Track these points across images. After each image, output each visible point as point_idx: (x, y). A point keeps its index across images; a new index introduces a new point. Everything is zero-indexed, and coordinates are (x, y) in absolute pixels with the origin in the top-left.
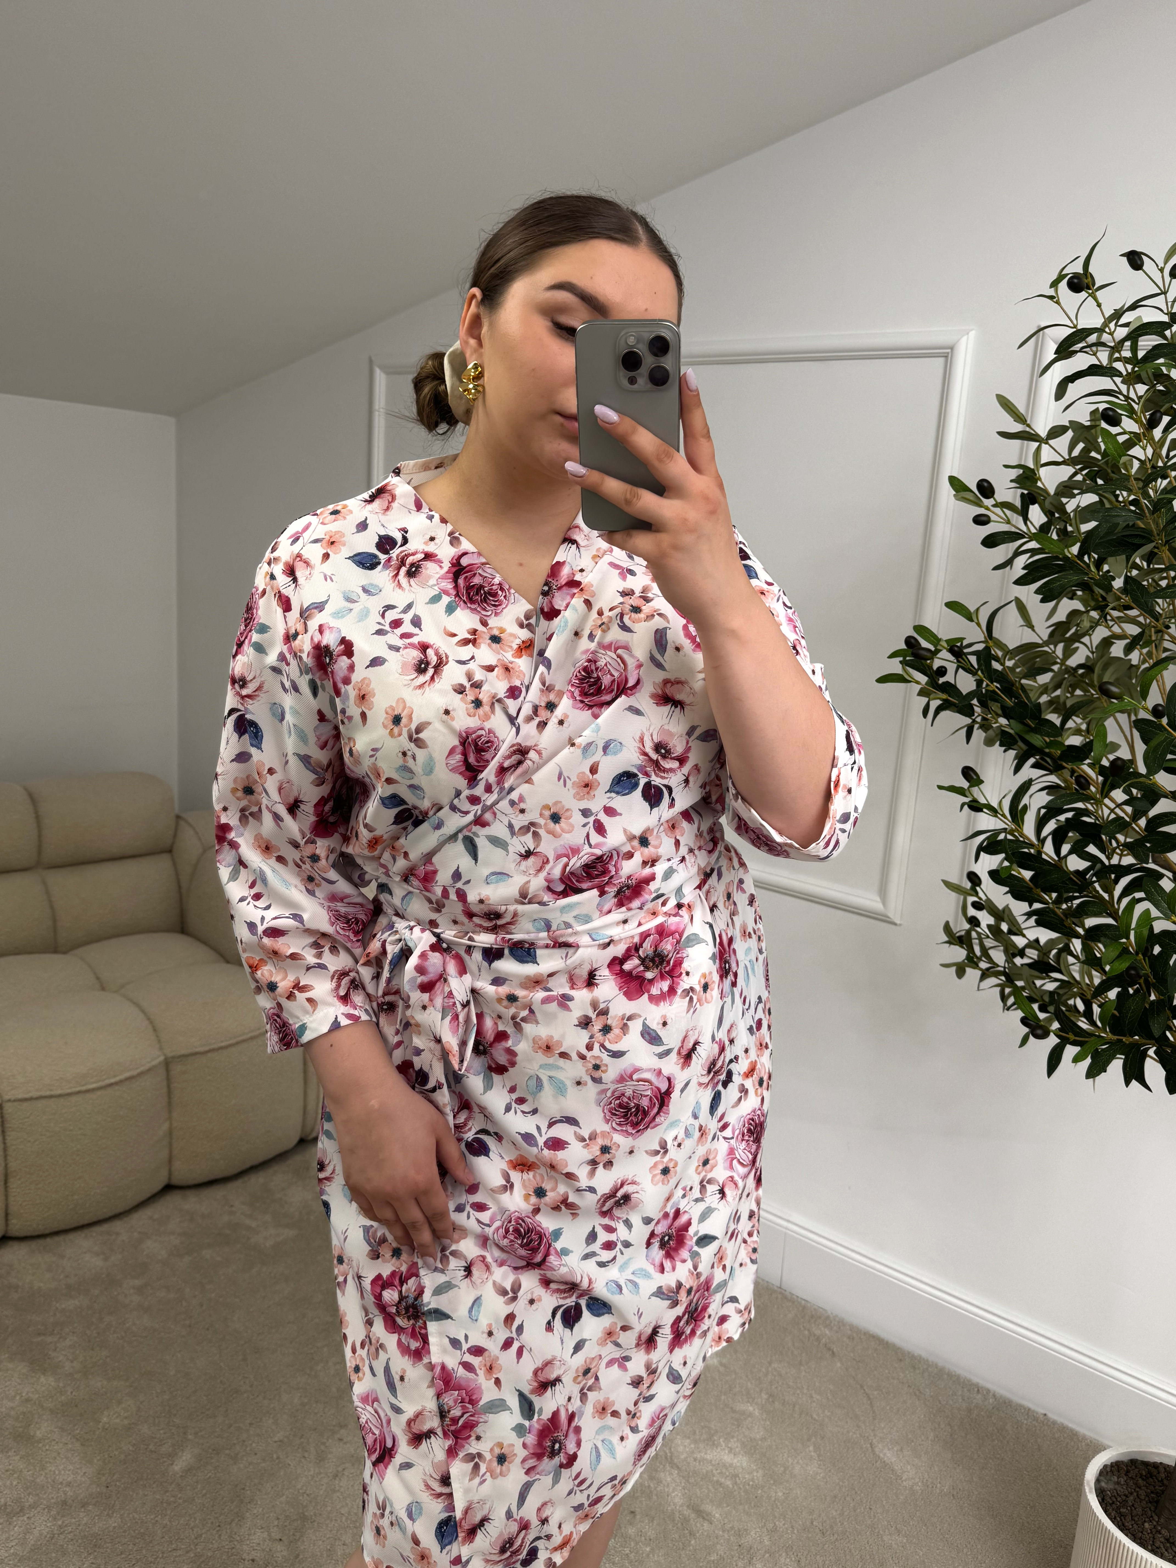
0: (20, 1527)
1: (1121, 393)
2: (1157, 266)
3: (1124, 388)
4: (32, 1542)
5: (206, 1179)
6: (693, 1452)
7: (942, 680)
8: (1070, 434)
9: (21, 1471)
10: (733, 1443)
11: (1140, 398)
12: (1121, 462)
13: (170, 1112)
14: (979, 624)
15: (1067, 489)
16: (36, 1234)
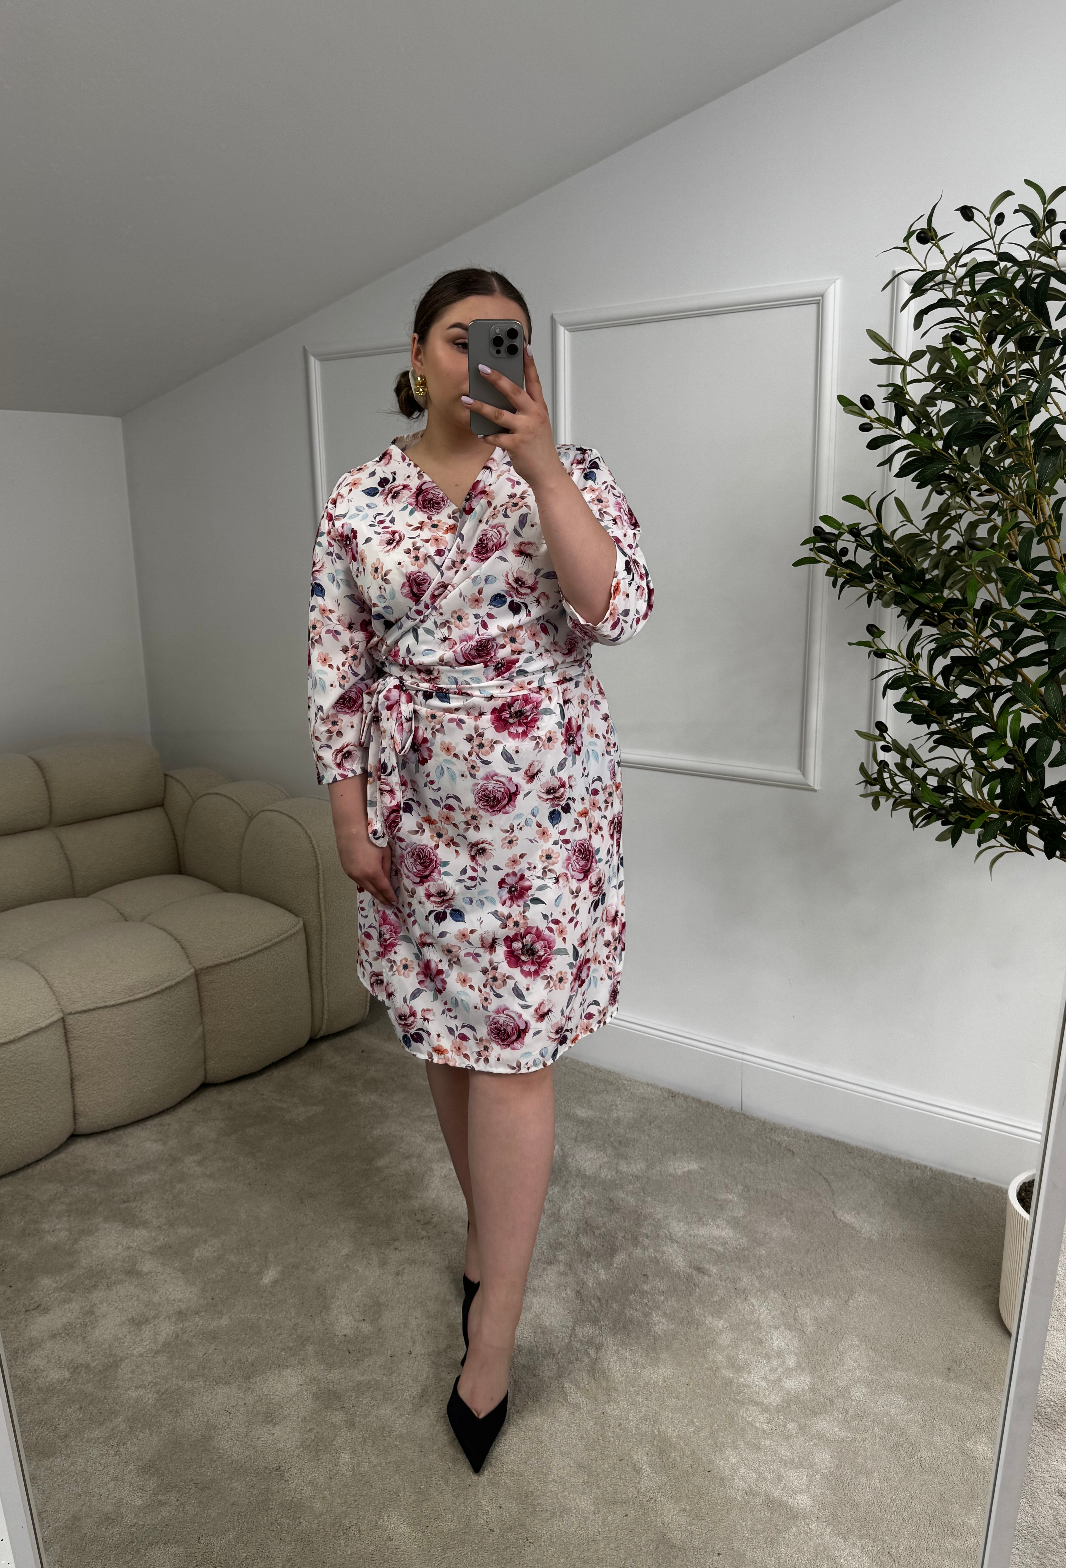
0: (149, 1331)
1: (964, 319)
2: (985, 216)
3: (966, 315)
4: (162, 1340)
5: (236, 1076)
6: (687, 1231)
7: (844, 559)
8: (928, 356)
9: (138, 1296)
10: (719, 1222)
11: (979, 322)
12: (969, 370)
13: (202, 1018)
14: (870, 511)
15: (930, 399)
16: (101, 1129)
